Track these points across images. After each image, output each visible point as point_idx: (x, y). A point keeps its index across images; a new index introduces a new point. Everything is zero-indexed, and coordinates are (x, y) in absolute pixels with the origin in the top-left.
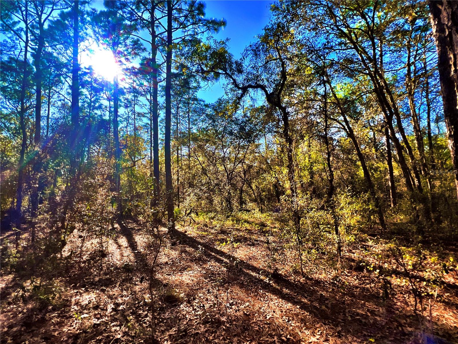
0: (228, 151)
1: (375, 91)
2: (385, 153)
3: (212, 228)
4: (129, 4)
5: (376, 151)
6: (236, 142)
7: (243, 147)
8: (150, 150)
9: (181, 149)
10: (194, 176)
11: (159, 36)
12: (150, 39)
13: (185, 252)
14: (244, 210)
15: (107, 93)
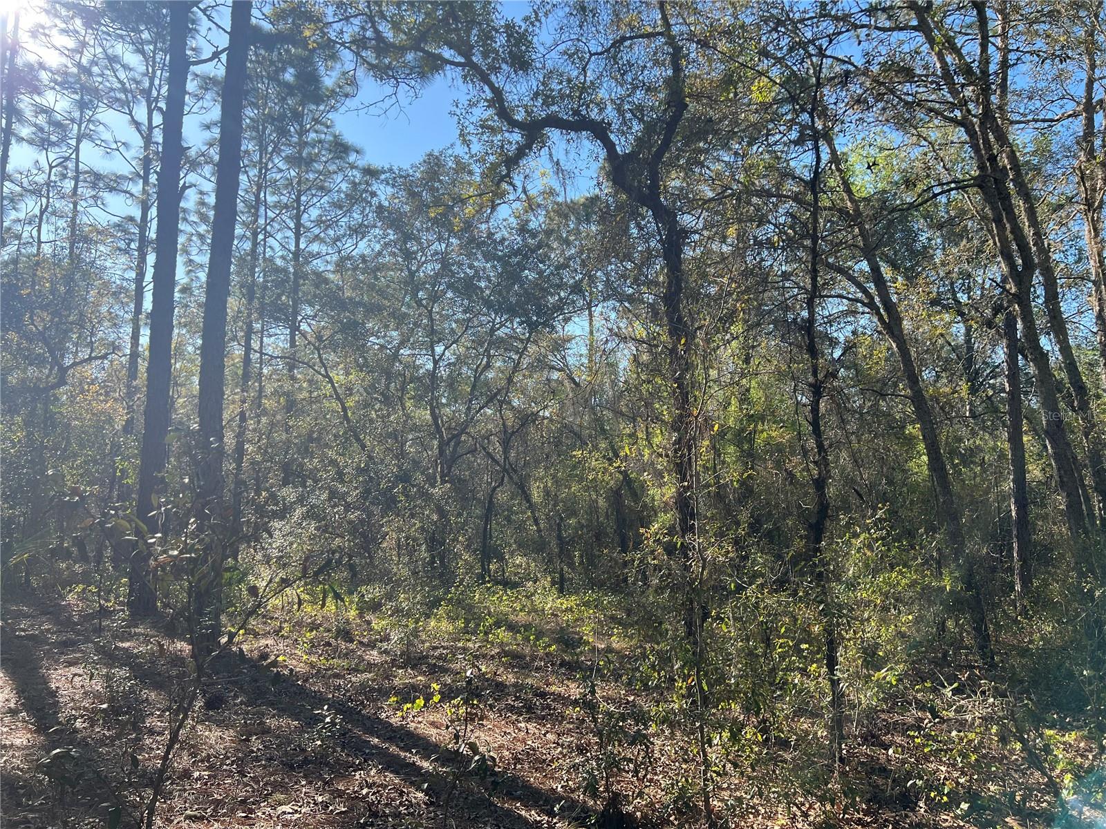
0: (449, 357)
1: (980, 182)
2: (1002, 401)
5: (973, 391)
7: (505, 345)
8: (130, 328)
9: (263, 331)
13: (263, 732)
14: (497, 582)
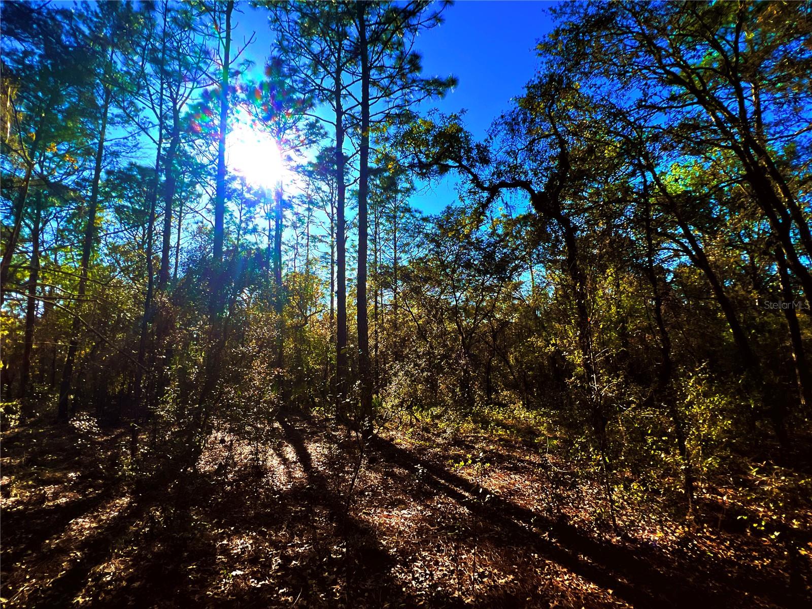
0: (463, 297)
1: (748, 177)
2: (779, 294)
3: (438, 435)
4: (302, 69)
6: (477, 281)
7: (490, 289)
8: (330, 298)
9: (381, 294)
10: (403, 340)
11: (348, 112)
12: (334, 117)
13: (393, 475)
14: (495, 404)
15: (266, 207)
